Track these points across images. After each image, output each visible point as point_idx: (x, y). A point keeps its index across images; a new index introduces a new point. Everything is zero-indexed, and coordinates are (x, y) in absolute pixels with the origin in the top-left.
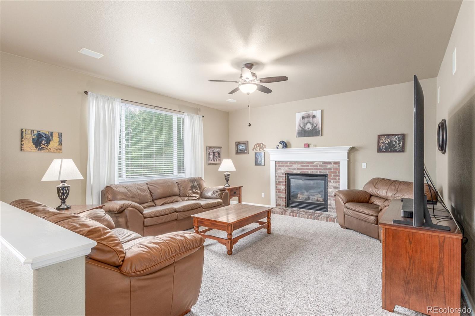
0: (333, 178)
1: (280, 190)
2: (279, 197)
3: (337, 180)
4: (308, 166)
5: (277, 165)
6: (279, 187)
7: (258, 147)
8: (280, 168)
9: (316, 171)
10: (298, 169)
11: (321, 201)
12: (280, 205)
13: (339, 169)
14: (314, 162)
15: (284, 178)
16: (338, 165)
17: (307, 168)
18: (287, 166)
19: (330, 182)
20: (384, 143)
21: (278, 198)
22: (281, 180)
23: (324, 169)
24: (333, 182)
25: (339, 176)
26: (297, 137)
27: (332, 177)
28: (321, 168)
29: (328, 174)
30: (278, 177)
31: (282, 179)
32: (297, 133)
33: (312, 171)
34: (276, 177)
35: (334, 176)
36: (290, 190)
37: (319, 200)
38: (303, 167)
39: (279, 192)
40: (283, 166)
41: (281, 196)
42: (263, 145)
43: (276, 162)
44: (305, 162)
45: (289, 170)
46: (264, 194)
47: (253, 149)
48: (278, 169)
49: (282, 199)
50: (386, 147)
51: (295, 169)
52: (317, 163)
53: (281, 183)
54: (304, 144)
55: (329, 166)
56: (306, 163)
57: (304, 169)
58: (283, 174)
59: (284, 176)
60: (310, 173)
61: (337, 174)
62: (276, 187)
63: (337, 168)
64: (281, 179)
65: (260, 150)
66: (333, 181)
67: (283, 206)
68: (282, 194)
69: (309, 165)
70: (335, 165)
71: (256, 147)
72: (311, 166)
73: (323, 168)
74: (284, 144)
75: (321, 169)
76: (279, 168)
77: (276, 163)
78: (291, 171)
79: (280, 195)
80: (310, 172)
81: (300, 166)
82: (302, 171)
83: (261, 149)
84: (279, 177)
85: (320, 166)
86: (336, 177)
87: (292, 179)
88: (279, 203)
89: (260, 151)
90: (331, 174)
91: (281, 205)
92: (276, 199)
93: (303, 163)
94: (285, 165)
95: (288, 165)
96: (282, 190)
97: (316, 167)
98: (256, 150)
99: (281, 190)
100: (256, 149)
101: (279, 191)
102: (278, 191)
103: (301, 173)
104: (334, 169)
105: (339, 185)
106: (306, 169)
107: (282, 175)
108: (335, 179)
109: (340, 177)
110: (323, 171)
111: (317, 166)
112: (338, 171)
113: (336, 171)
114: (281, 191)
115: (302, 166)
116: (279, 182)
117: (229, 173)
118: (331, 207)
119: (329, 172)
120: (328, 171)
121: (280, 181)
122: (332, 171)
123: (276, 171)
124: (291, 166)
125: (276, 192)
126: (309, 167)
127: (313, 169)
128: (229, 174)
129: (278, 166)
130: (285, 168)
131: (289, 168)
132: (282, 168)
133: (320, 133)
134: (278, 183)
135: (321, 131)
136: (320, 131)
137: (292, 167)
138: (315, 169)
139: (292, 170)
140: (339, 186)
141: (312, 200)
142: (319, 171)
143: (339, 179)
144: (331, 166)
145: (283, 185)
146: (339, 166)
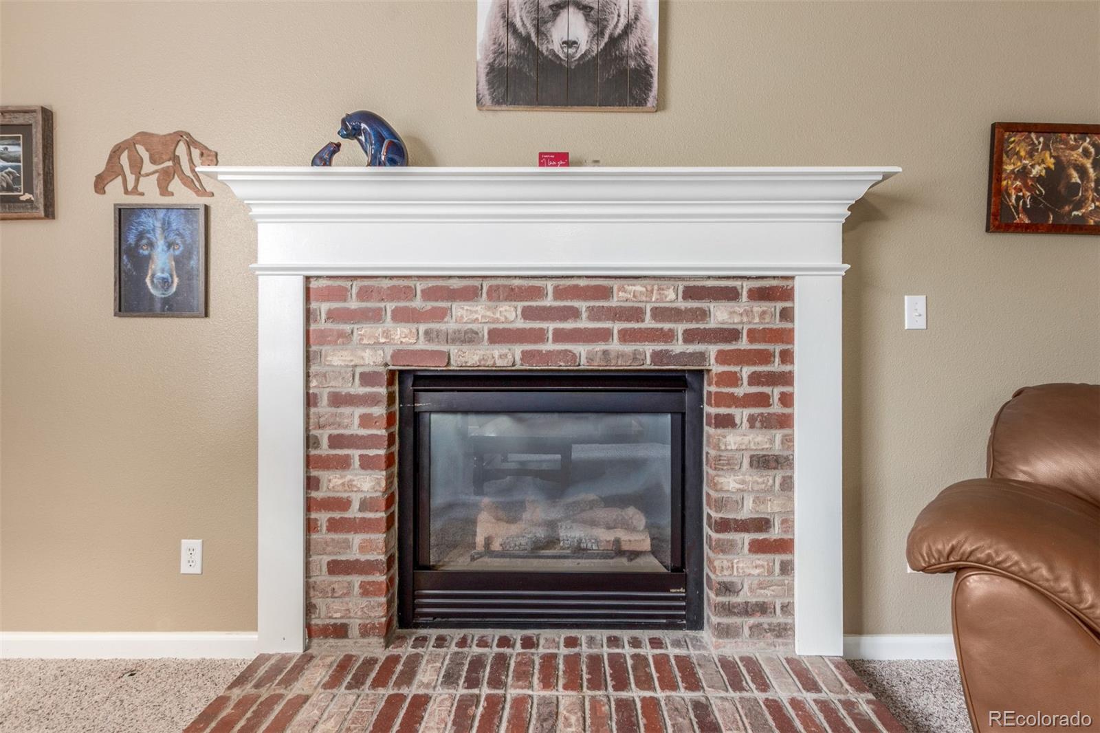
0: (746, 395)
1: (344, 504)
2: (336, 568)
3: (776, 408)
4: (574, 314)
5: (322, 307)
6: (332, 482)
7: (148, 167)
8: (347, 328)
9: (629, 348)
10: (498, 336)
11: (634, 555)
12: (340, 631)
13: (792, 331)
14: (616, 285)
15: (380, 411)
16: (780, 305)
17: (569, 325)
18: (402, 316)
19: (726, 422)
20: (1023, 173)
21: (322, 577)
22: (356, 430)
23: (690, 337)
24: (745, 424)
25: (786, 379)
26: (487, 99)
27: (739, 392)
28: (666, 326)
29: (716, 369)
30: (325, 401)
31: (366, 421)
32: (483, 71)
33: (599, 347)
34: (310, 400)
35: (755, 379)
36: (424, 495)
37: (625, 547)
38: (533, 319)
39: (334, 526)
40: (375, 316)
41: (354, 554)
42: (196, 153)
43: (314, 284)
44: (550, 286)
45: (422, 345)
46: (197, 544)
47: (100, 184)
48: (324, 338)
49: (357, 580)
50: (1033, 199)
51: (469, 338)
52: (639, 288)
53: (356, 454)
54: (541, 154)
55: (720, 315)
56: (559, 293)
57: (539, 336)
58: (367, 379)
59: (383, 390)
60: (584, 365)
61: (776, 366)
62: (311, 483)
63: (778, 324)
64: (351, 421)
65: (164, 191)
66: (752, 420)
67: (365, 631)
68: (357, 539)
69: (582, 305)
70: (758, 307)
71: (124, 159)
72: (595, 314)
73: (680, 328)
74: (381, 140)
75: (668, 336)
76: (341, 334)
77: (307, 291)
78: (440, 353)
79: (347, 545)
80: (585, 356)
81: (509, 314)
82: (526, 355)
83: (176, 185)
84: (338, 400)
85: (659, 313)
86: (766, 390)
87: (434, 416)
88: (331, 611)
89: (166, 200)
90: (736, 369)
91: (354, 631)
92: (308, 588)
93: (538, 293)
94: (390, 306)
95: (418, 303)
96: (365, 506)
97: (628, 320)
98: (126, 192)
99: (356, 505)
100: (131, 179)
101: (337, 515)
102: (322, 517)
103: (518, 367)
104: (753, 335)
105: (788, 441)
106: (560, 336)
107: (363, 390)
108: (763, 400)
109: (798, 389)
110: (678, 347)
111: (635, 314)
112: (778, 348)
113: (770, 347)
114: (354, 512)
115: (528, 314)
116: (336, 441)
118: (734, 599)
119: (723, 358)
120: (712, 350)
121: (347, 432)
122: (744, 344)
123: (308, 359)
124: (440, 315)
125: (310, 526)
126: (584, 324)
127: (605, 335)
129: (332, 316)
130: (387, 334)
131: (422, 328)
132: (362, 331)
133: (648, 86)
134: (324, 450)
135: (655, 73)
136: (648, 68)
137: (450, 325)
138: (626, 336)
139: (444, 348)
140: (791, 448)
141: (579, 551)
142: (649, 349)
143: (787, 400)
144: (732, 313)
145: (367, 463)
146: (787, 315)
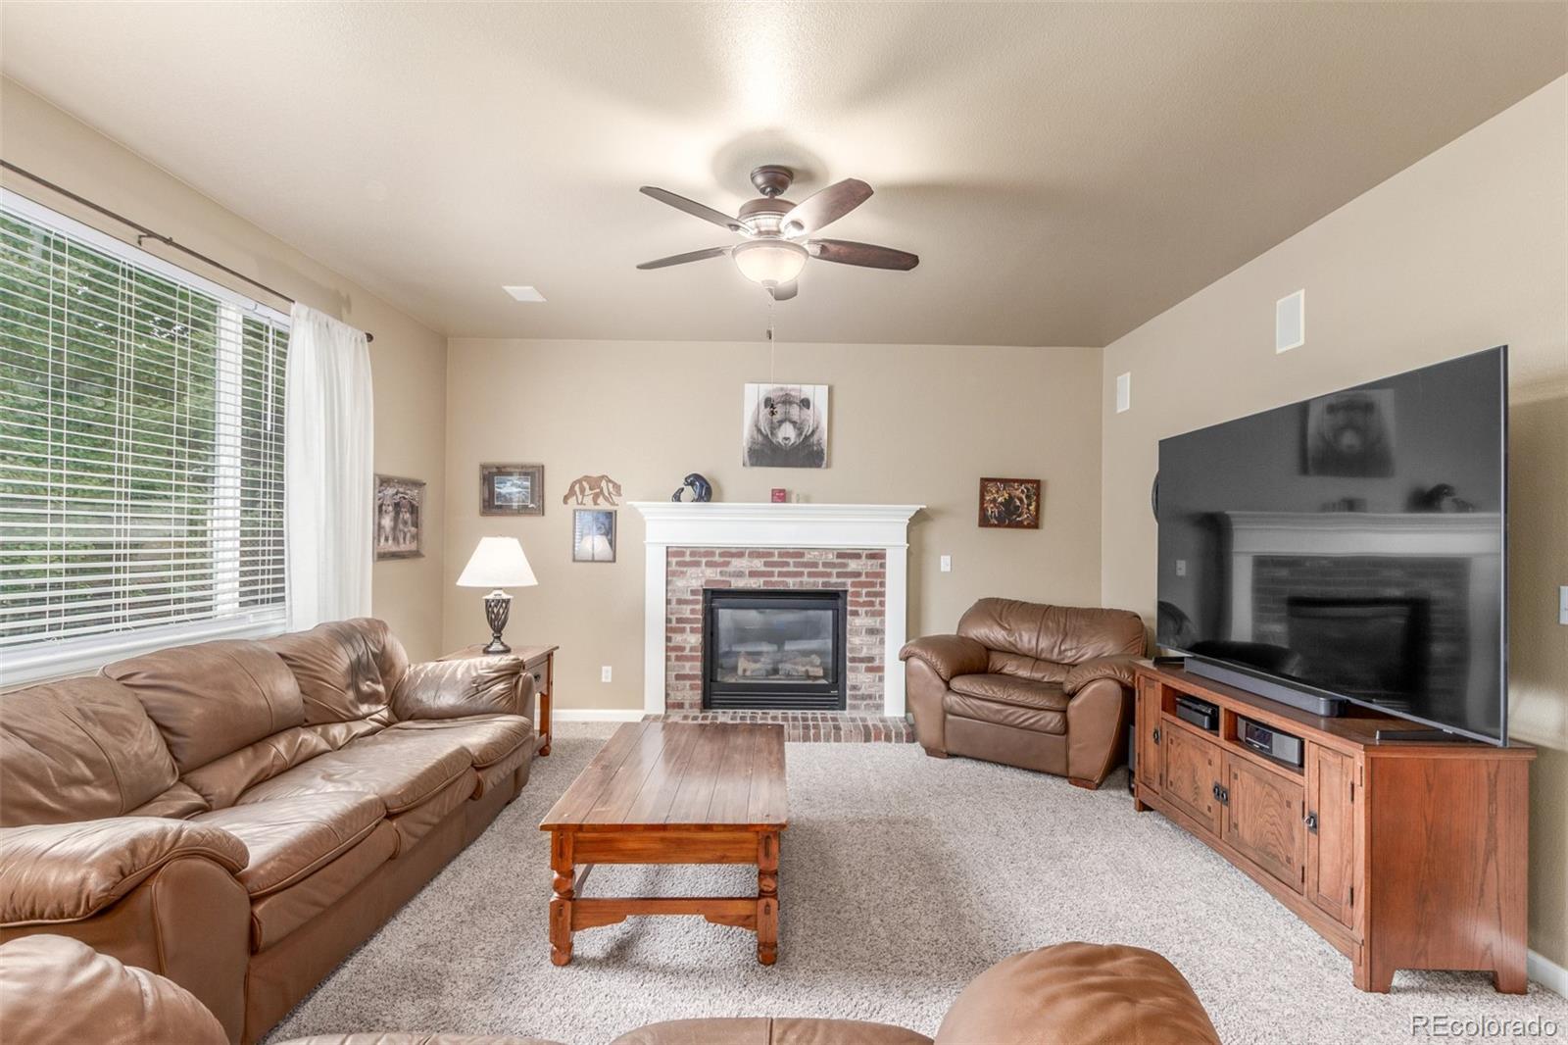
0: (864, 602)
1: (682, 649)
2: (679, 677)
3: (877, 607)
4: (787, 564)
5: (674, 560)
6: (677, 639)
7: (588, 492)
8: (685, 569)
9: (812, 580)
10: (753, 574)
11: (816, 678)
12: (680, 706)
13: (884, 573)
14: (806, 551)
15: (699, 607)
16: (880, 561)
17: (785, 569)
18: (709, 564)
19: (855, 613)
20: (994, 501)
21: (672, 681)
22: (688, 615)
23: (839, 575)
24: (864, 614)
25: (882, 594)
26: (748, 463)
27: (861, 600)
28: (829, 570)
29: (851, 589)
30: (674, 602)
31: (693, 611)
32: (746, 451)
33: (798, 579)
34: (668, 602)
35: (868, 594)
36: (715, 647)
37: (811, 674)
38: (769, 566)
39: (678, 658)
40: (697, 564)
41: (687, 671)
42: (611, 485)
43: (670, 550)
44: (776, 552)
45: (719, 578)
46: (610, 668)
47: (566, 499)
48: (674, 573)
49: (688, 683)
50: (999, 512)
51: (739, 574)
52: (816, 553)
53: (688, 626)
54: (773, 490)
55: (853, 565)
56: (781, 555)
57: (771, 574)
58: (694, 592)
59: (701, 598)
60: (791, 588)
61: (878, 589)
62: (668, 639)
63: (878, 570)
64: (686, 611)
65: (596, 503)
66: (866, 613)
67: (692, 706)
68: (688, 665)
69: (791, 561)
70: (870, 562)
71: (577, 488)
72: (796, 565)
73: (835, 571)
74: (702, 486)
75: (829, 575)
76: (682, 572)
77: (667, 552)
78: (727, 581)
79: (684, 667)
80: (792, 584)
81: (758, 564)
82: (765, 583)
83: (601, 500)
84: (680, 602)
85: (825, 565)
86: (873, 599)
87: (720, 611)
88: (677, 697)
89: (597, 507)
90: (860, 589)
91: (687, 706)
92: (666, 686)
93: (770, 554)
94: (704, 560)
95: (717, 559)
96: (692, 649)
97: (812, 567)
98: (578, 504)
99: (688, 649)
100: (580, 497)
101: (679, 654)
102: (673, 655)
103: (762, 588)
104: (868, 575)
105: (883, 622)
106: (781, 574)
107: (691, 598)
108: (872, 604)
109: (888, 599)
110: (834, 580)
111: (815, 565)
112: (879, 580)
113: (874, 580)
114: (687, 652)
115: (766, 564)
116: (679, 620)
117: (505, 596)
118: (857, 693)
119: (854, 585)
120: (849, 581)
121: (684, 616)
122: (863, 578)
123: (667, 583)
124: (727, 564)
125: (668, 659)
126: (791, 569)
127: (801, 574)
128: (509, 600)
129: (679, 564)
130: (702, 572)
131: (719, 570)
132: (690, 571)
133: (822, 459)
134: (674, 624)
135: (825, 452)
136: (822, 450)
137: (730, 569)
138: (810, 575)
139: (728, 579)
140: (884, 625)
141: (788, 676)
142: (820, 580)
143: (882, 604)
144: (858, 565)
145: (693, 630)
146: (883, 566)
